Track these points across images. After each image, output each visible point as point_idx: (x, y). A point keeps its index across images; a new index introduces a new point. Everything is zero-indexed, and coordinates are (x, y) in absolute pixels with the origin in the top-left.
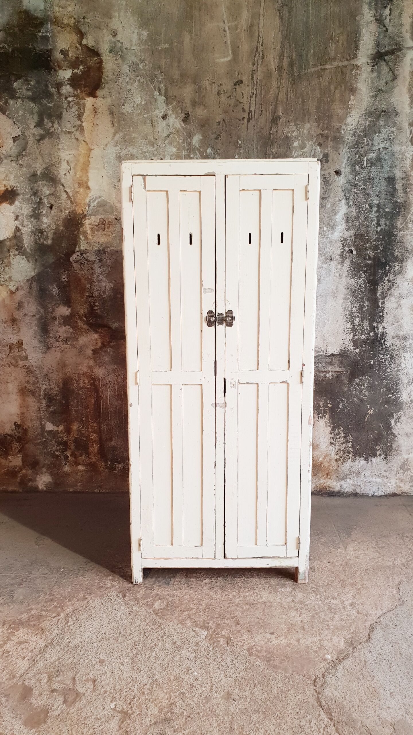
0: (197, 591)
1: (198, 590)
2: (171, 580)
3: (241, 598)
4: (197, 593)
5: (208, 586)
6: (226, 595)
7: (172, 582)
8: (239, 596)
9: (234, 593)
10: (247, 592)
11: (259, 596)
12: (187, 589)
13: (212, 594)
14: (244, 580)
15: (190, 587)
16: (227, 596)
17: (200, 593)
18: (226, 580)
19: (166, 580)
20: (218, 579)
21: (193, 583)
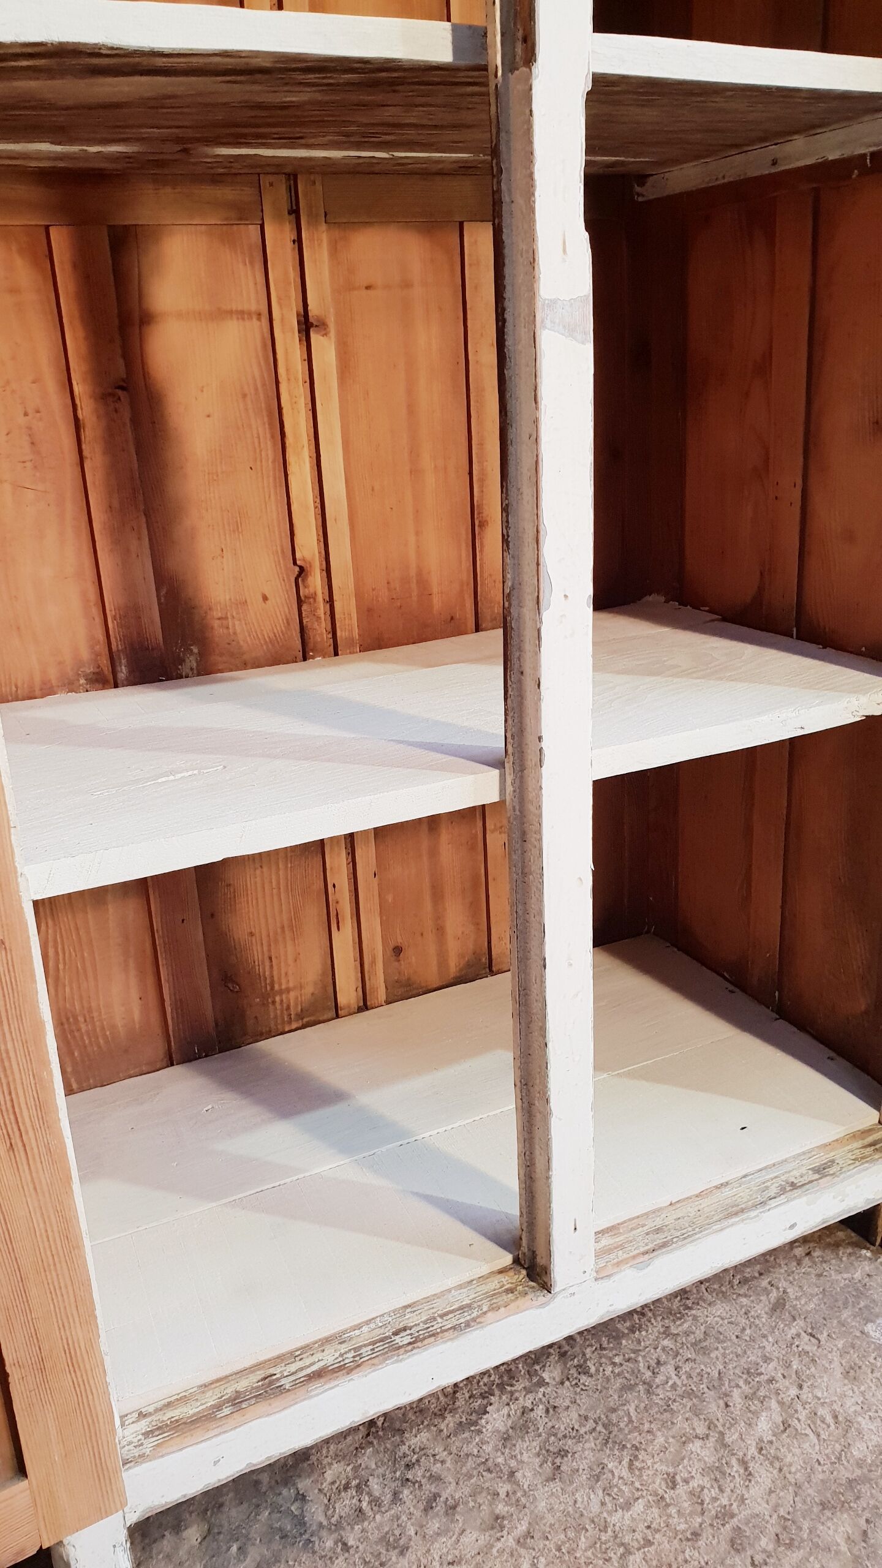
0: (497, 1522)
1: (501, 1508)
2: (302, 1498)
3: (764, 1476)
4: (510, 1541)
5: (527, 1450)
6: (672, 1482)
7: (316, 1513)
8: (743, 1463)
9: (696, 1446)
10: (756, 1414)
11: (829, 1419)
12: (434, 1525)
13: (595, 1508)
14: (667, 1333)
15: (439, 1508)
16: (682, 1490)
17: (522, 1528)
18: (583, 1369)
19: (276, 1508)
20: (542, 1383)
21: (437, 1468)
